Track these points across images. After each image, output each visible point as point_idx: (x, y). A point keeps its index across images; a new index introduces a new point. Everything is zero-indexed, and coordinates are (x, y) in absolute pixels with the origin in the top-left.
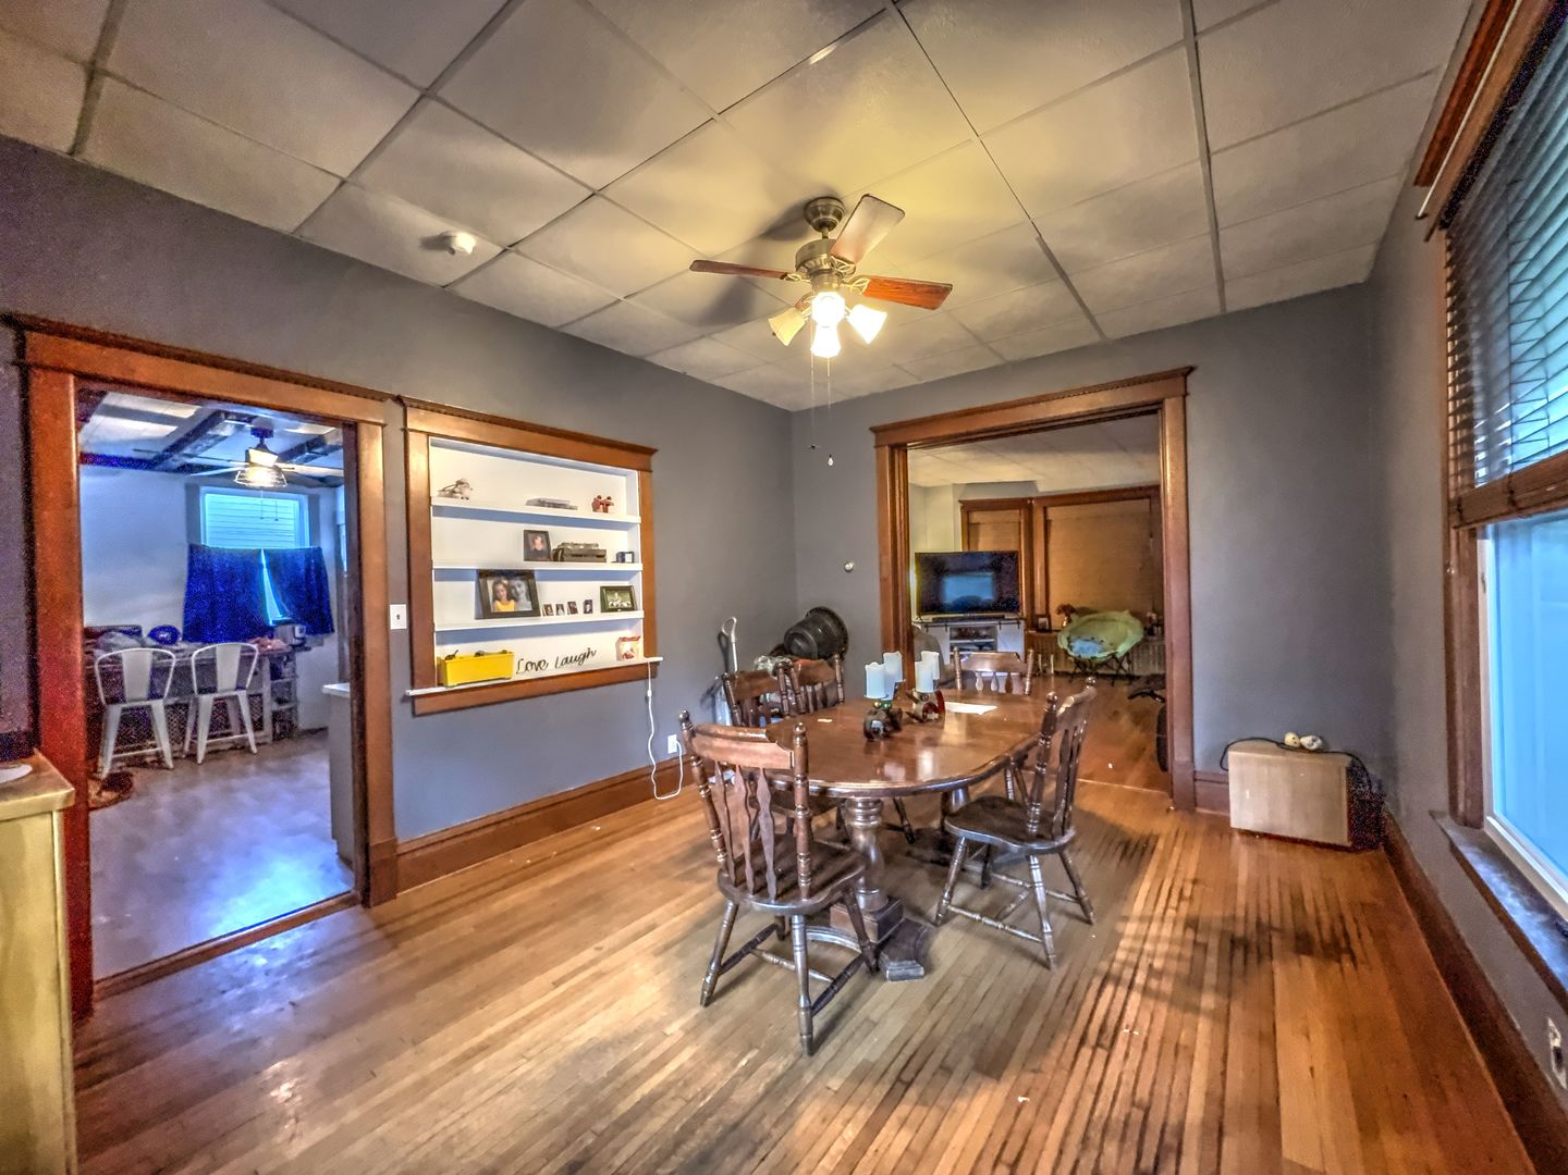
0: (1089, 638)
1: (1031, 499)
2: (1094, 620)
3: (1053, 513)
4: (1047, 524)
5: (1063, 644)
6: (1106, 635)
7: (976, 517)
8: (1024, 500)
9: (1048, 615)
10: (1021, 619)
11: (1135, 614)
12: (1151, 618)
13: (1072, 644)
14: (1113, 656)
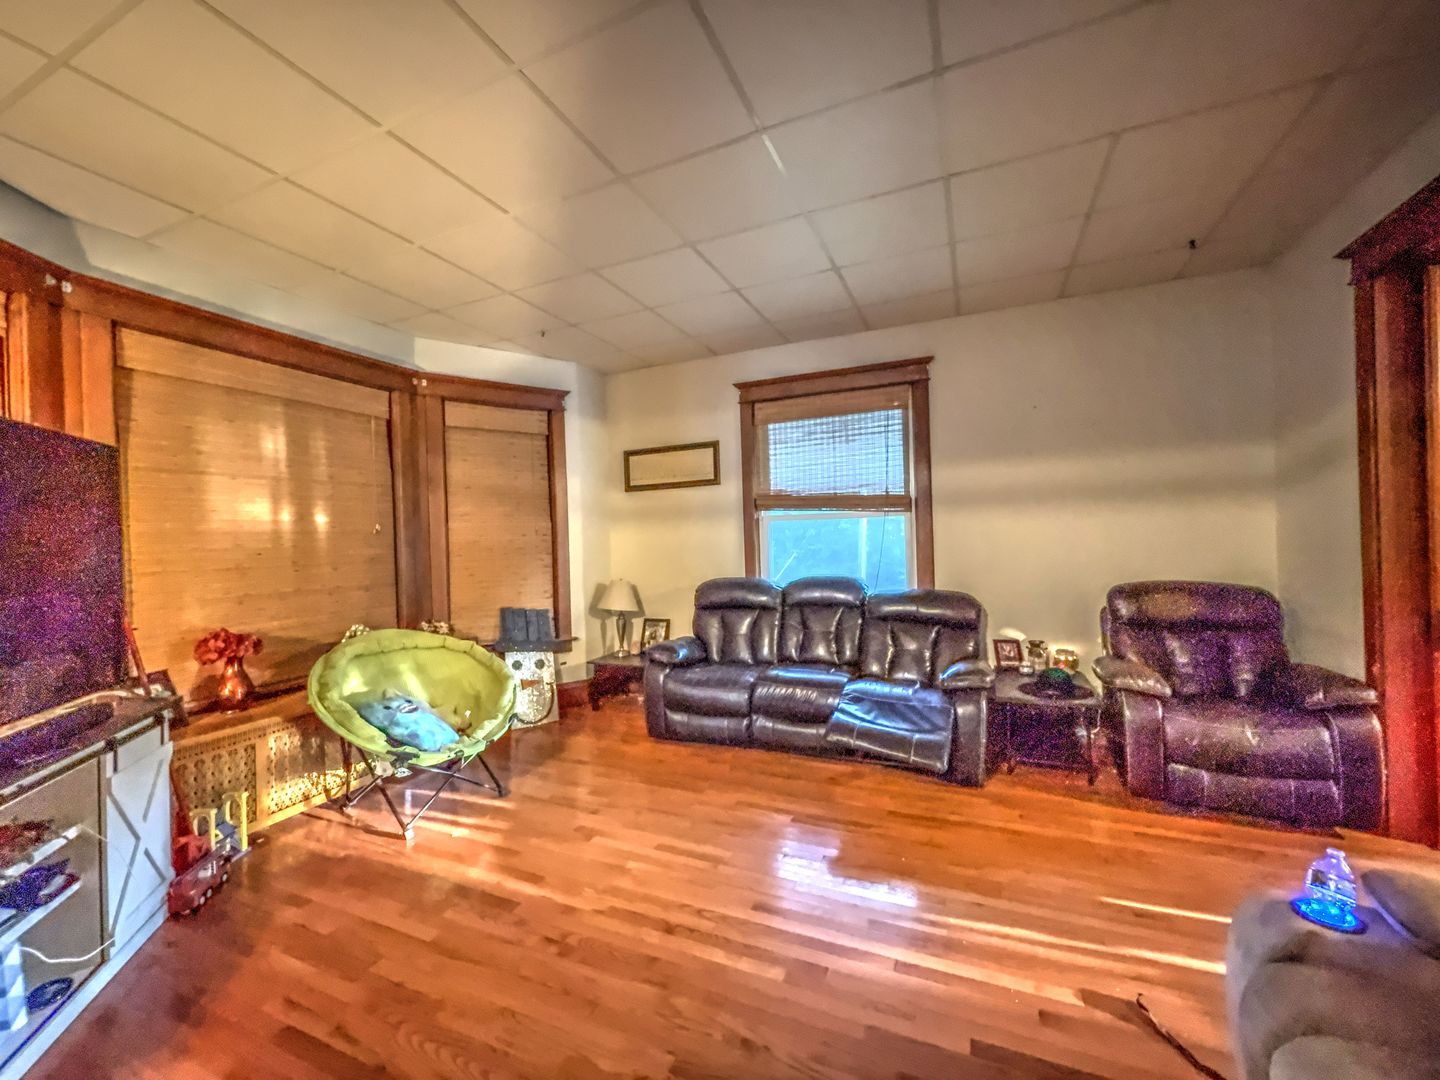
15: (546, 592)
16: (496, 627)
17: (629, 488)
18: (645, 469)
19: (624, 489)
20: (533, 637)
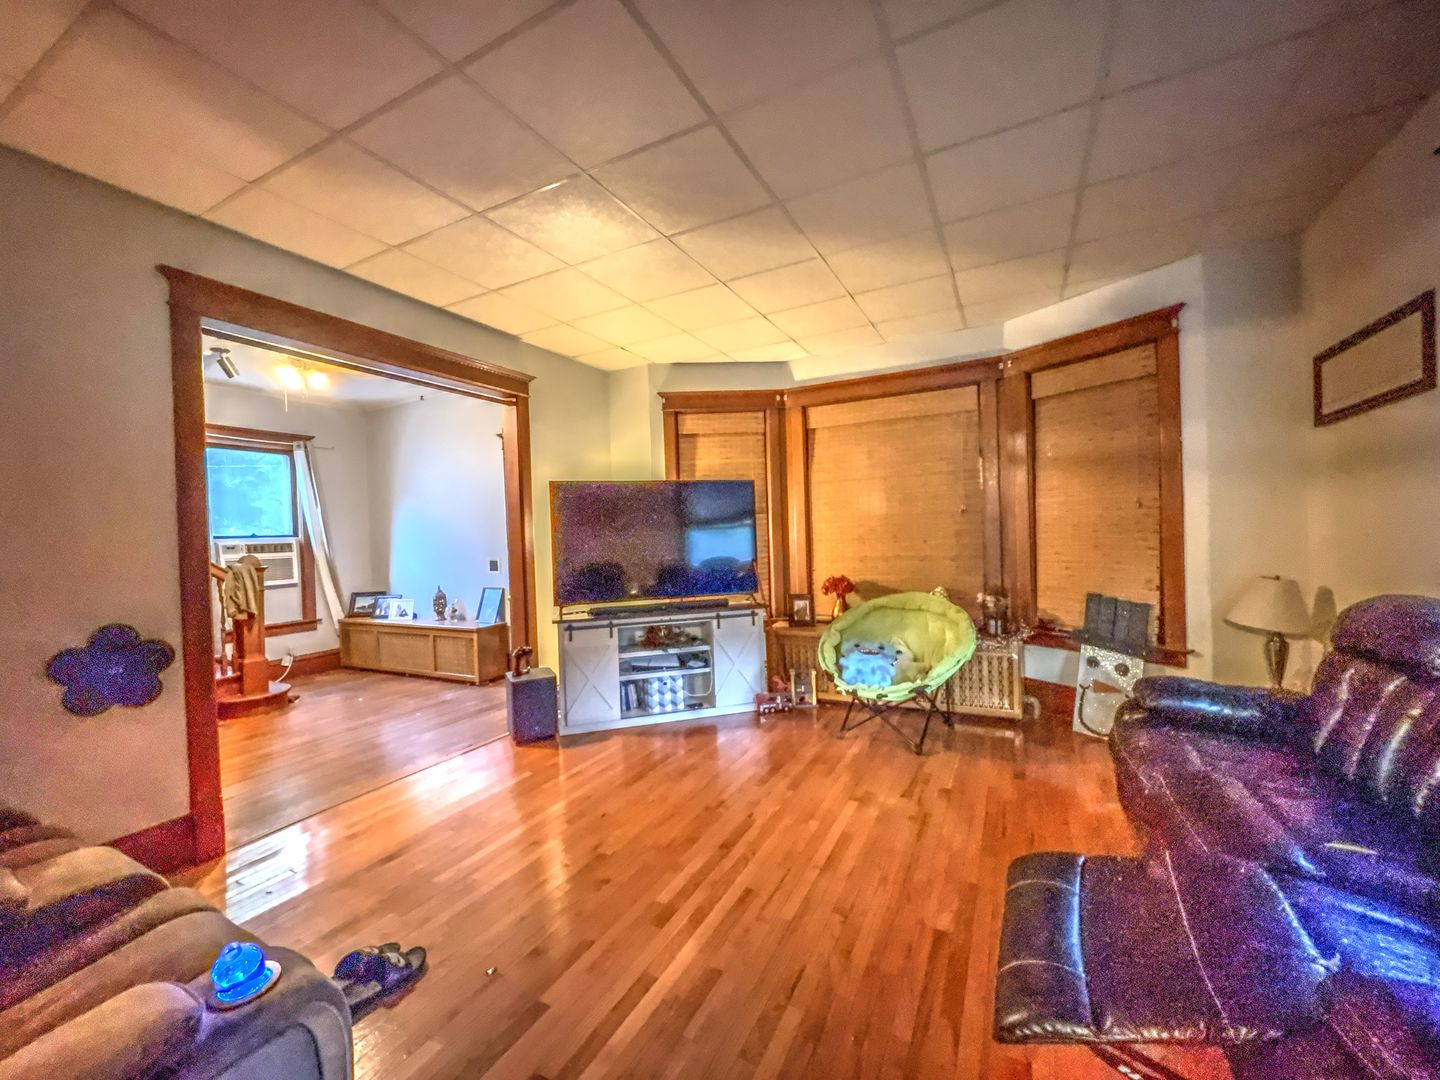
0: (875, 647)
1: (781, 393)
2: (883, 607)
3: (818, 417)
4: (808, 434)
5: (827, 661)
6: (909, 639)
7: (690, 423)
8: (770, 395)
9: (810, 595)
10: (759, 606)
11: (955, 596)
12: (984, 605)
13: (842, 661)
14: (920, 692)
15: (1149, 581)
16: (1081, 612)
17: (1320, 420)
18: (1345, 381)
19: (1312, 423)
20: (1121, 634)
